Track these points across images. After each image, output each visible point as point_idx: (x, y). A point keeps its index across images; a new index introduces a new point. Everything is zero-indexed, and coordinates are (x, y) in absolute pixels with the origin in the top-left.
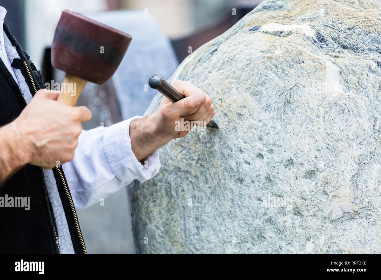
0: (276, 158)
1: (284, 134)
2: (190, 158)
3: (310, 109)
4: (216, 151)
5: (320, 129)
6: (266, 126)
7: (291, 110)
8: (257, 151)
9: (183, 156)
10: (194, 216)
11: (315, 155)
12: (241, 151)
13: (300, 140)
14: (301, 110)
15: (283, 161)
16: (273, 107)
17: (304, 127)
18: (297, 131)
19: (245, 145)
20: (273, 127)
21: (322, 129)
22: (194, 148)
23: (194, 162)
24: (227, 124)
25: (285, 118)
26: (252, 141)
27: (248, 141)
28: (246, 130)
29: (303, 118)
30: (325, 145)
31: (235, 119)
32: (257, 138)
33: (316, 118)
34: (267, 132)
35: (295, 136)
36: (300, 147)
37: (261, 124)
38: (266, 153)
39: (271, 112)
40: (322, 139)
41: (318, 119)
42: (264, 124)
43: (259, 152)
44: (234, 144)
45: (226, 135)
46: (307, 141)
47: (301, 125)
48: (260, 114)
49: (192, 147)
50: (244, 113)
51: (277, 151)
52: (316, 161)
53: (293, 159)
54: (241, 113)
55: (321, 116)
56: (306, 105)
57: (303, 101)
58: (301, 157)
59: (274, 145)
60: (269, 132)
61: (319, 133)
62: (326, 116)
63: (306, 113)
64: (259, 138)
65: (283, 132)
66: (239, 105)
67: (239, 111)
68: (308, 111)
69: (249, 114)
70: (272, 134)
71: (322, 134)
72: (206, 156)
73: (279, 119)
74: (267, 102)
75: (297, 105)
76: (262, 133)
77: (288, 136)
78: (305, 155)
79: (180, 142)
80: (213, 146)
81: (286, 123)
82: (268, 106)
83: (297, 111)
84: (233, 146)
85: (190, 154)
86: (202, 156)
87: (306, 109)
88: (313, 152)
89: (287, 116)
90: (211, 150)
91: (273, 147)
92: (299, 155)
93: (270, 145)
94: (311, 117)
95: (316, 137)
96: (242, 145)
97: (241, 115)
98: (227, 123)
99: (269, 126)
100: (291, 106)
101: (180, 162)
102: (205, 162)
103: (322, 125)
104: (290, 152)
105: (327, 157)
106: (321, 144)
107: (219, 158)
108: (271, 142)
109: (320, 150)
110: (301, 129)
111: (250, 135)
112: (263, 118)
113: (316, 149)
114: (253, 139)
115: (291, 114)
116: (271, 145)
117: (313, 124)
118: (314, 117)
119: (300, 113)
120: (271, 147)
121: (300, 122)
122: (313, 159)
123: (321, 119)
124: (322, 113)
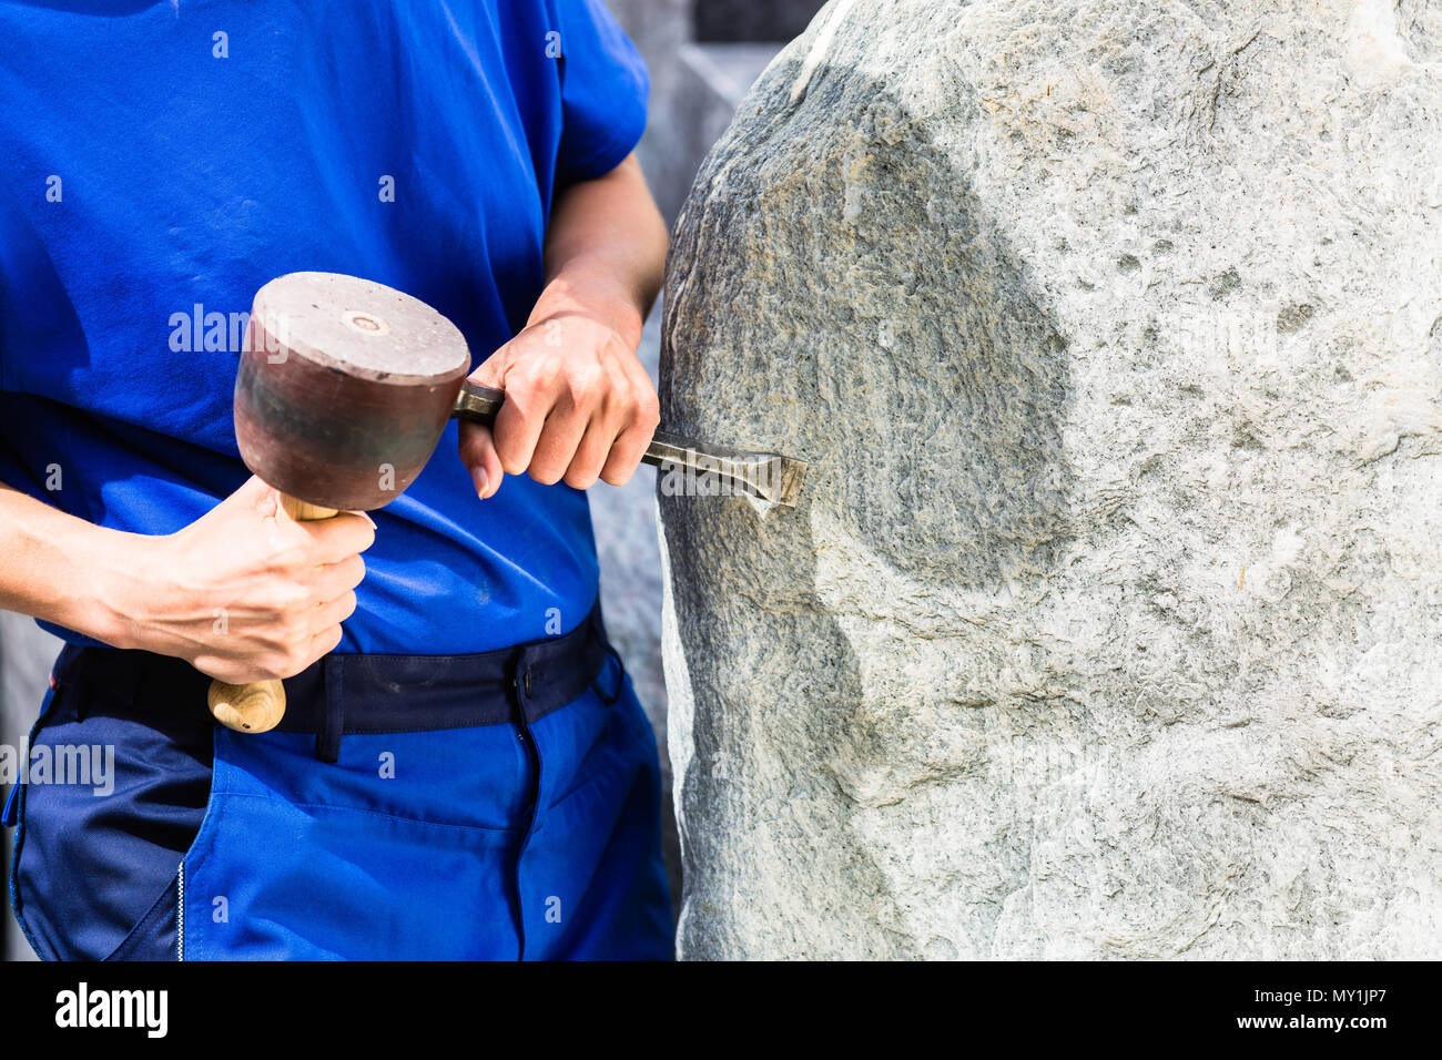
0: (1184, 271)
1: (1213, 194)
2: (888, 277)
3: (1301, 114)
4: (980, 252)
5: (1330, 175)
6: (1154, 168)
7: (1237, 116)
8: (1119, 248)
9: (862, 272)
10: (895, 461)
11: (1314, 255)
12: (1063, 247)
13: (1266, 210)
14: (1268, 118)
15: (1205, 278)
16: (1179, 110)
17: (1279, 171)
18: (1257, 183)
19: (1080, 231)
20: (1175, 173)
21: (1339, 176)
22: (902, 245)
23: (902, 288)
24: (1021, 164)
25: (1215, 144)
26: (1104, 218)
27: (1089, 217)
28: (1083, 183)
29: (1277, 141)
30: (1350, 223)
31: (1047, 147)
32: (1119, 205)
33: (1319, 142)
34: (1153, 186)
35: (1247, 200)
36: (1266, 233)
37: (1135, 163)
38: (1148, 254)
39: (1171, 124)
40: (1338, 205)
41: (1327, 145)
42: (1144, 164)
43: (1126, 251)
44: (1043, 226)
45: (1016, 199)
46: (1288, 211)
47: (1271, 162)
48: (1133, 131)
49: (895, 241)
50: (1080, 129)
51: (1187, 248)
52: (1314, 276)
53: (1240, 269)
54: (1073, 128)
55: (1336, 133)
56: (1287, 102)
57: (1279, 90)
58: (1268, 266)
59: (1178, 227)
60: (1163, 186)
61: (1330, 189)
62: (1351, 135)
63: (1285, 125)
64: (1128, 207)
65: (1207, 188)
66: (1065, 104)
67: (1065, 123)
68: (1294, 119)
69: (1097, 131)
70: (1171, 192)
71: (1341, 190)
72: (945, 268)
73: (1196, 148)
74: (1159, 94)
75: (1257, 100)
76: (1139, 190)
77: (1226, 197)
78: (1283, 257)
79: (855, 227)
80: (972, 237)
81: (1218, 159)
82: (1160, 105)
83: (1257, 119)
84: (1039, 234)
85: (888, 264)
86: (930, 271)
87: (1286, 115)
88: (1308, 248)
89: (1223, 137)
90: (964, 247)
91: (1175, 235)
92: (1261, 259)
93: (1163, 226)
94: (1304, 137)
95: (1319, 201)
96: (1069, 229)
97: (1069, 134)
98: (1019, 162)
99: (1164, 168)
100: (1238, 105)
101: (854, 290)
102: (939, 289)
103: (1338, 163)
104: (1230, 249)
105: (1352, 263)
106: (1336, 223)
107: (991, 271)
108: (1169, 217)
109: (1330, 241)
110: (1270, 177)
111: (1099, 197)
112: (1145, 143)
113: (1319, 239)
114: (1107, 211)
115: (1235, 131)
116: (1166, 228)
117: (1308, 161)
118: (1311, 137)
119: (1268, 125)
120: (1165, 234)
121: (1265, 155)
122: (1308, 267)
123: (1336, 145)
124: (1340, 126)
